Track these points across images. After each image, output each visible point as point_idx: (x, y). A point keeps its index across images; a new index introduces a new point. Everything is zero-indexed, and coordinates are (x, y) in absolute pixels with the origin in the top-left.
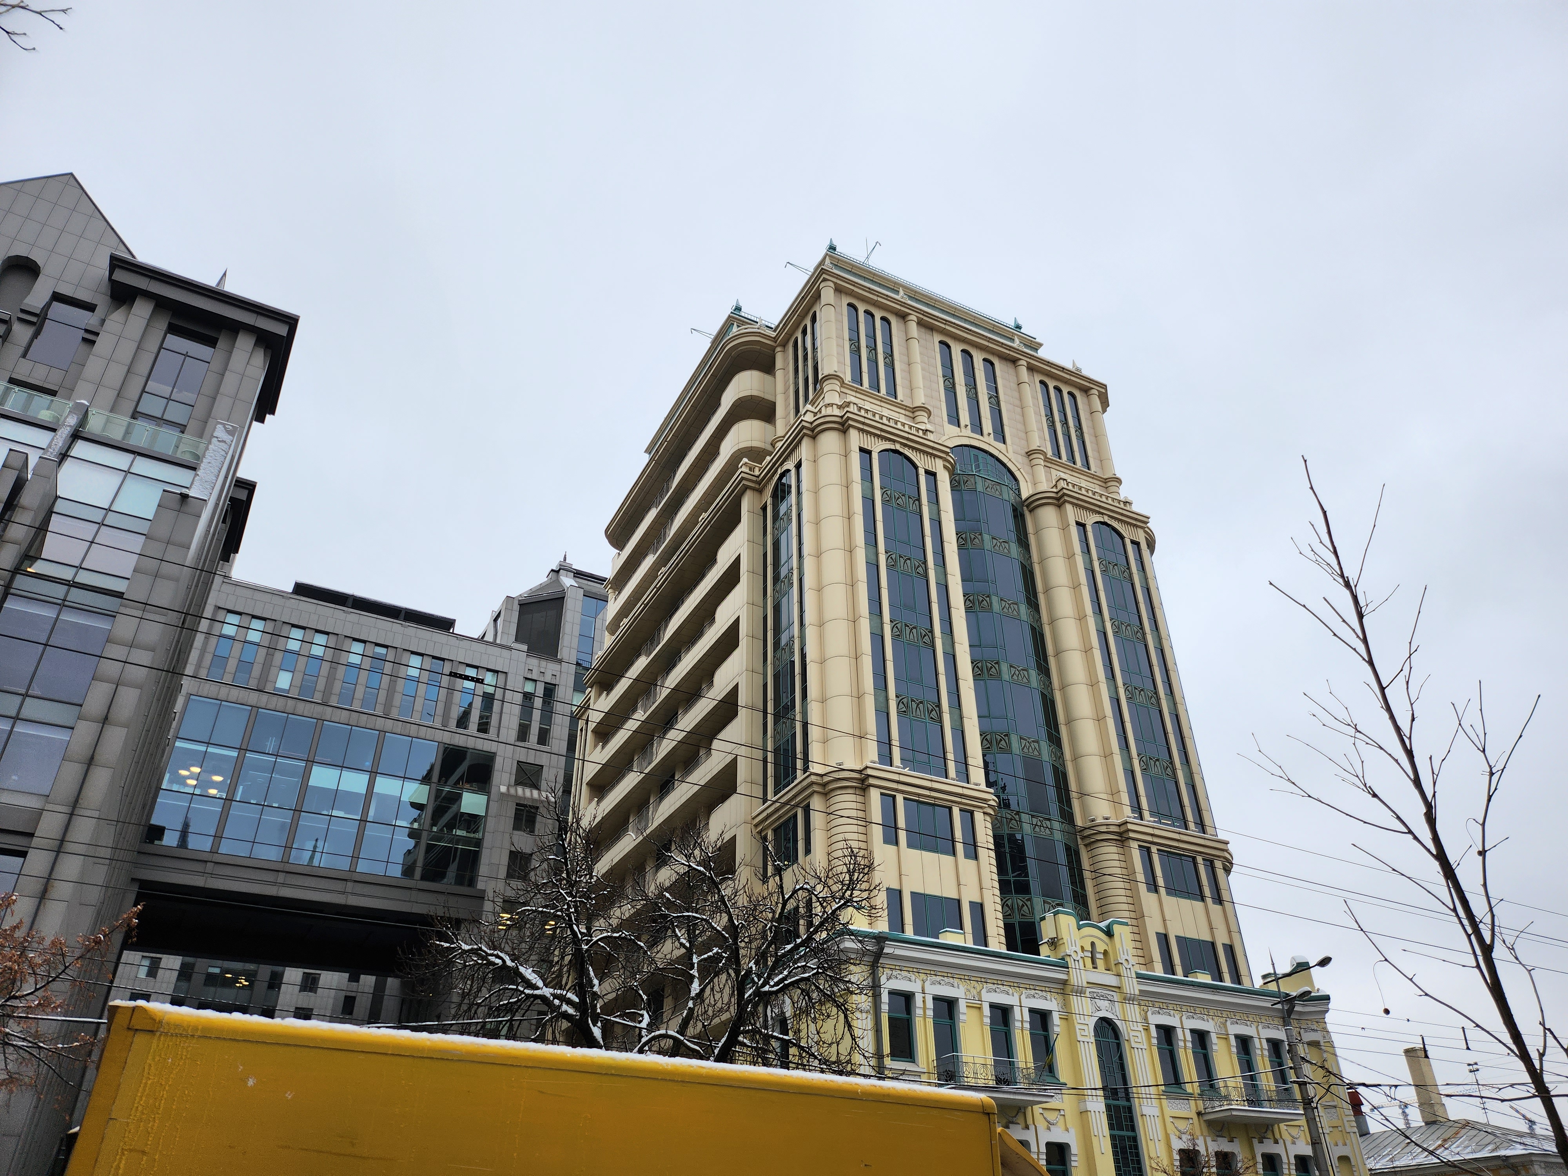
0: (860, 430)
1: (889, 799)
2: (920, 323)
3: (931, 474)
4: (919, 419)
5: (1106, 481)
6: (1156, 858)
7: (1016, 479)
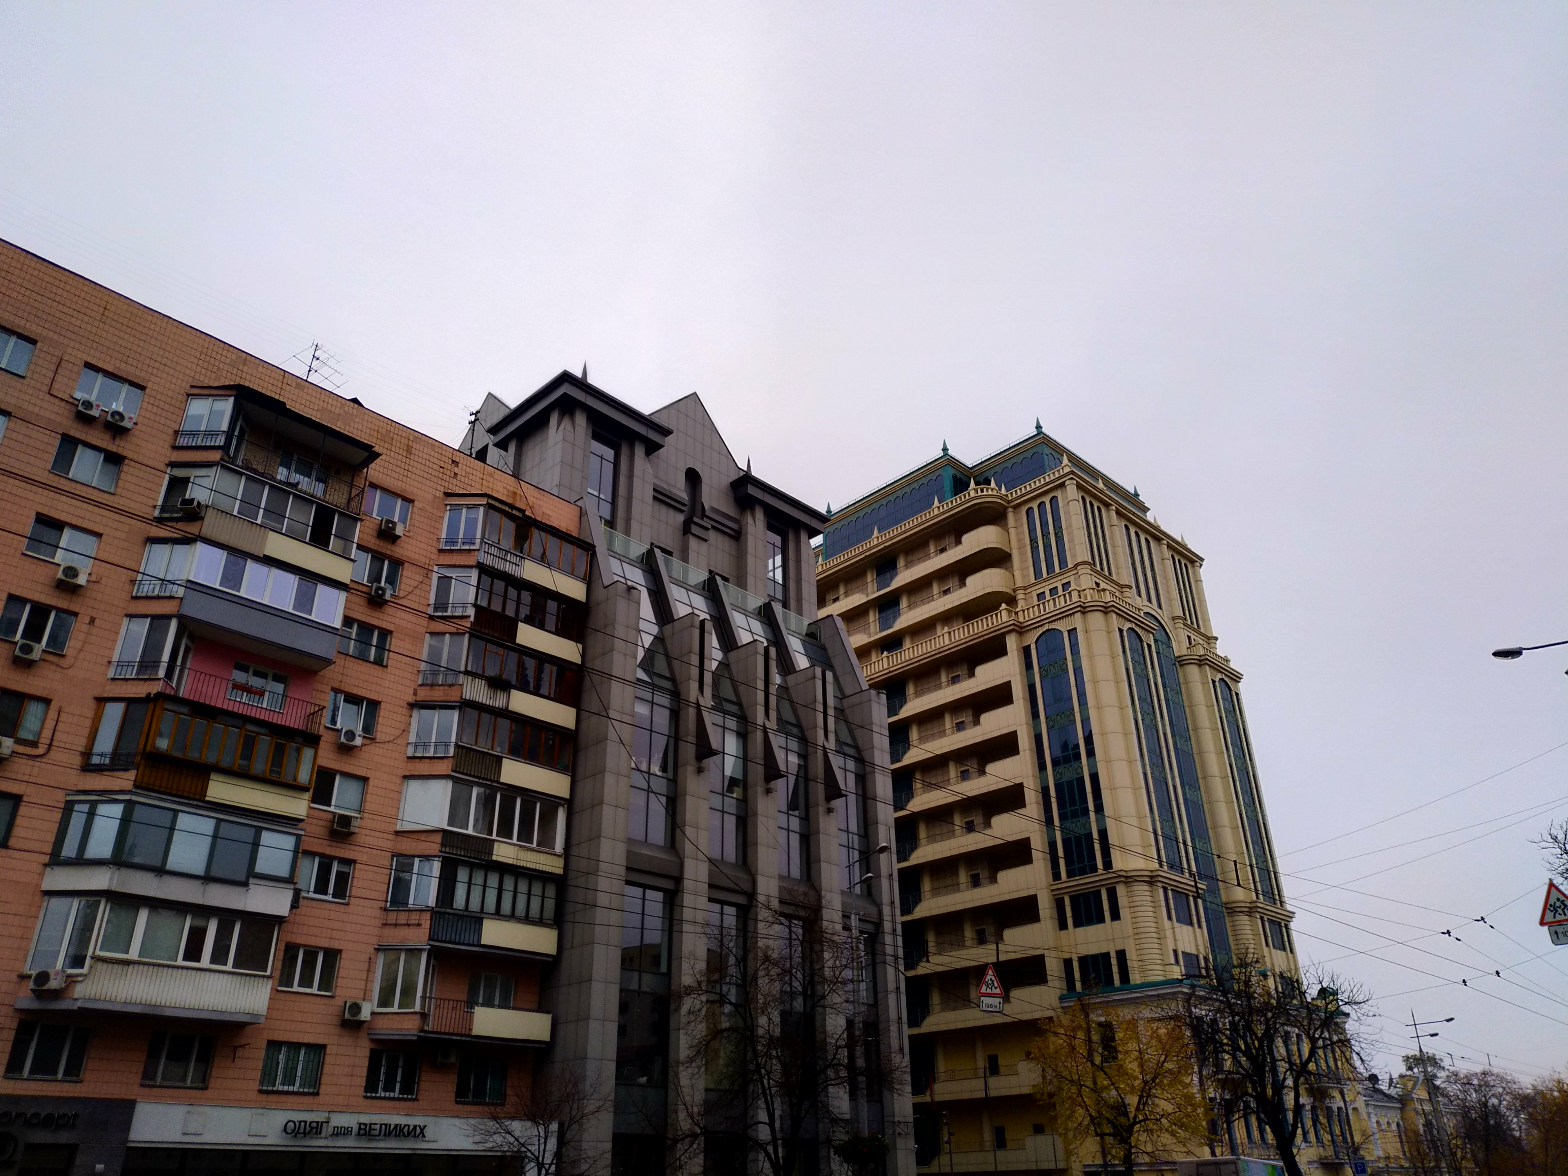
0: (1117, 613)
1: (1165, 890)
2: (1118, 513)
3: (1149, 646)
4: (1126, 594)
5: (1209, 638)
6: (1267, 924)
7: (1169, 638)
